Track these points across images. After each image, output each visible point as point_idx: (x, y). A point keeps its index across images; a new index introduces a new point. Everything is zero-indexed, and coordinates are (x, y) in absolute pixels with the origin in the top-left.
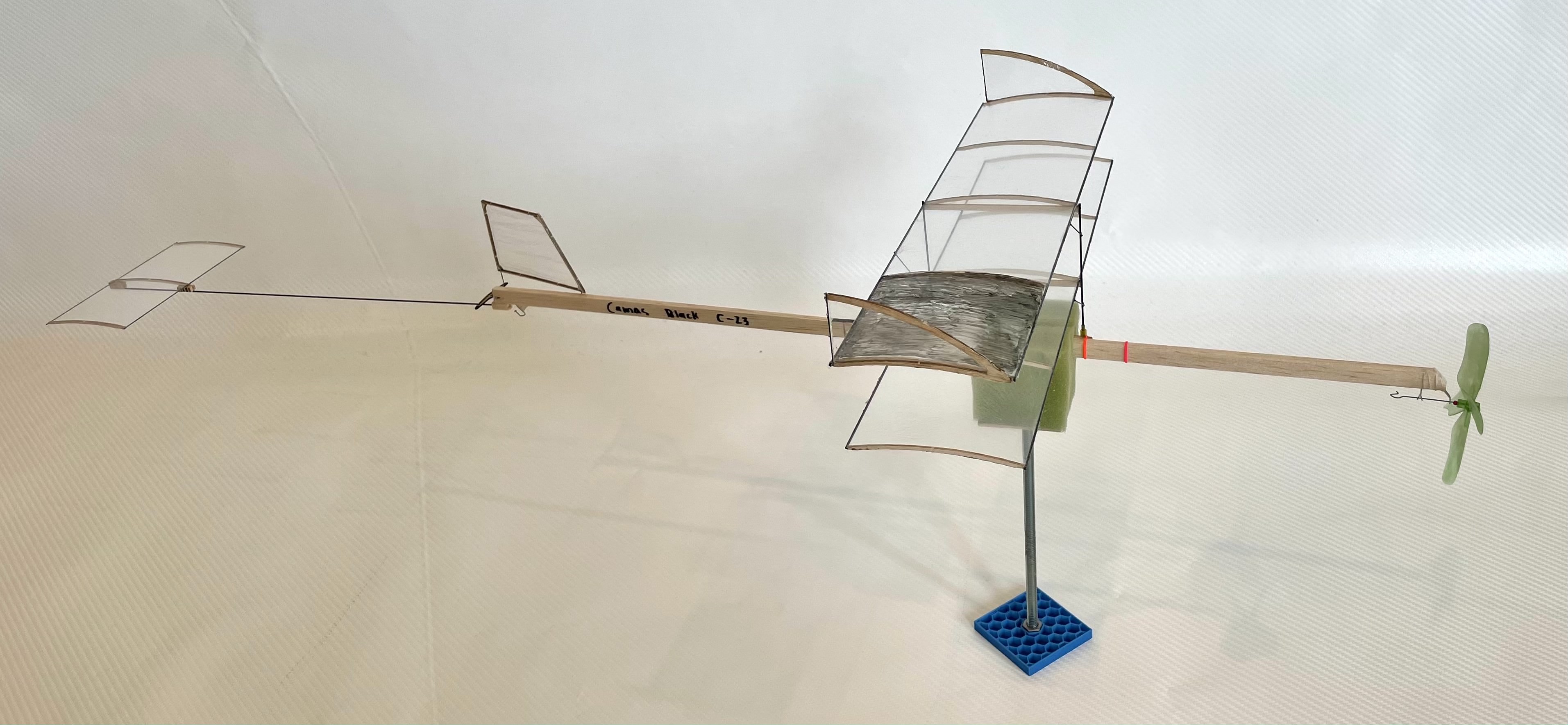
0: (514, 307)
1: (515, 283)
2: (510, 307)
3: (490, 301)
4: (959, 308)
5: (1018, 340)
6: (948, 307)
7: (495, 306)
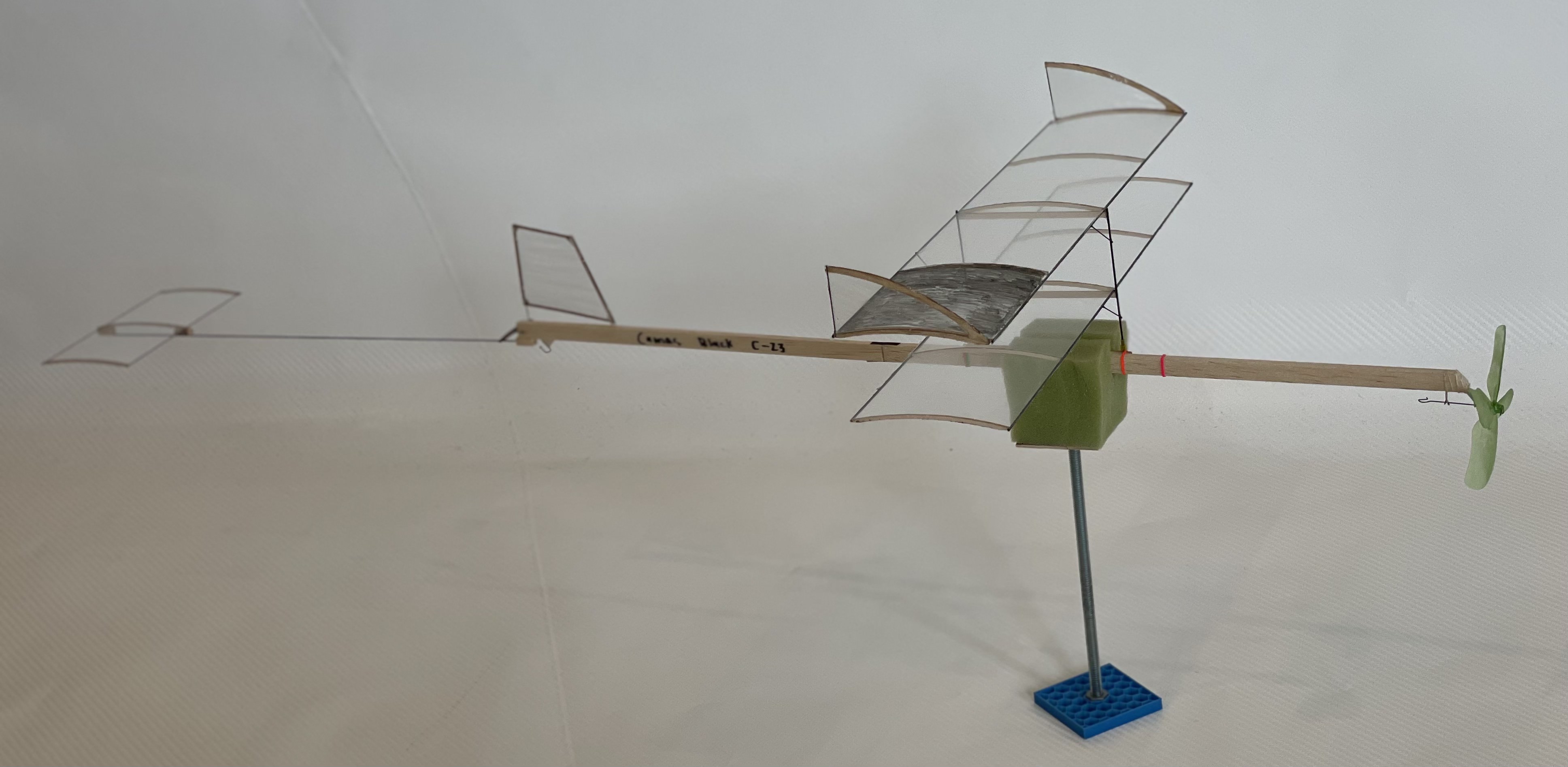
0: (540, 343)
1: (540, 316)
2: (535, 343)
3: (515, 336)
4: (960, 291)
5: (1005, 314)
6: (950, 291)
7: (519, 342)
